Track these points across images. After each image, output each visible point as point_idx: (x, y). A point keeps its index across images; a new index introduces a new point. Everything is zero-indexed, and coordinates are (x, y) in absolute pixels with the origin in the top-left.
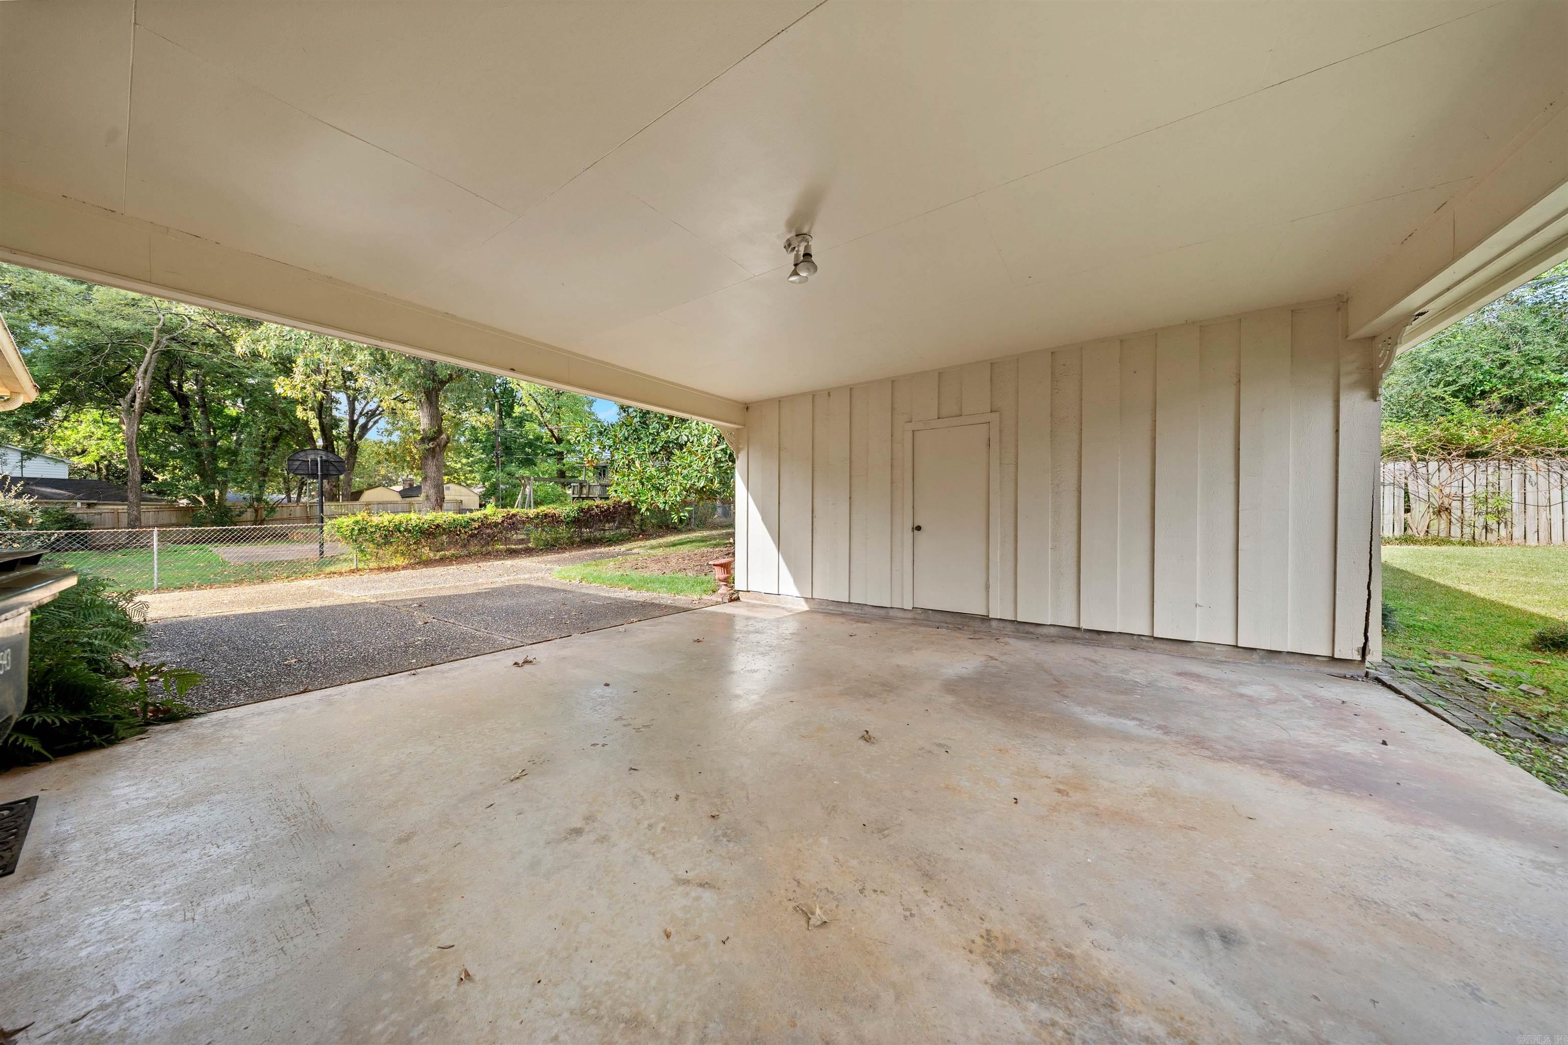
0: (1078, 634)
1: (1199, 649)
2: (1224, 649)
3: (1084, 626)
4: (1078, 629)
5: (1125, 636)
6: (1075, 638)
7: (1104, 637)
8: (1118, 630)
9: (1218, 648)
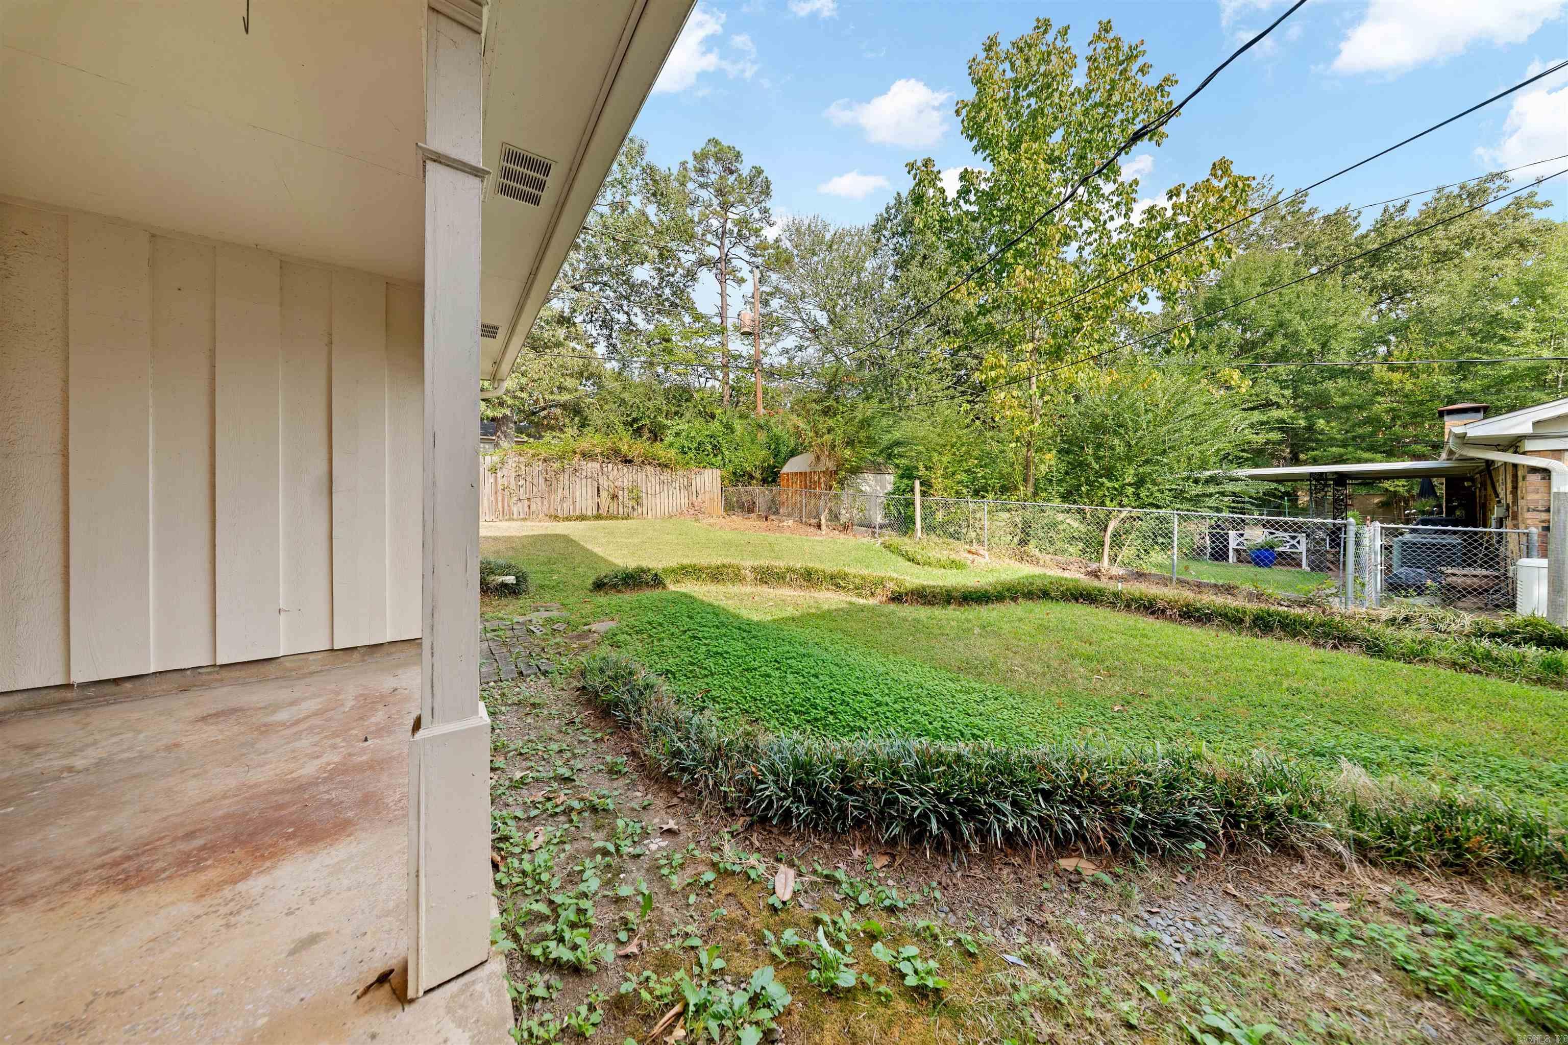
0: (69, 695)
1: (288, 664)
2: (320, 656)
3: (77, 678)
4: (68, 686)
5: (169, 675)
6: (64, 702)
7: (128, 685)
8: (152, 670)
9: (312, 657)
